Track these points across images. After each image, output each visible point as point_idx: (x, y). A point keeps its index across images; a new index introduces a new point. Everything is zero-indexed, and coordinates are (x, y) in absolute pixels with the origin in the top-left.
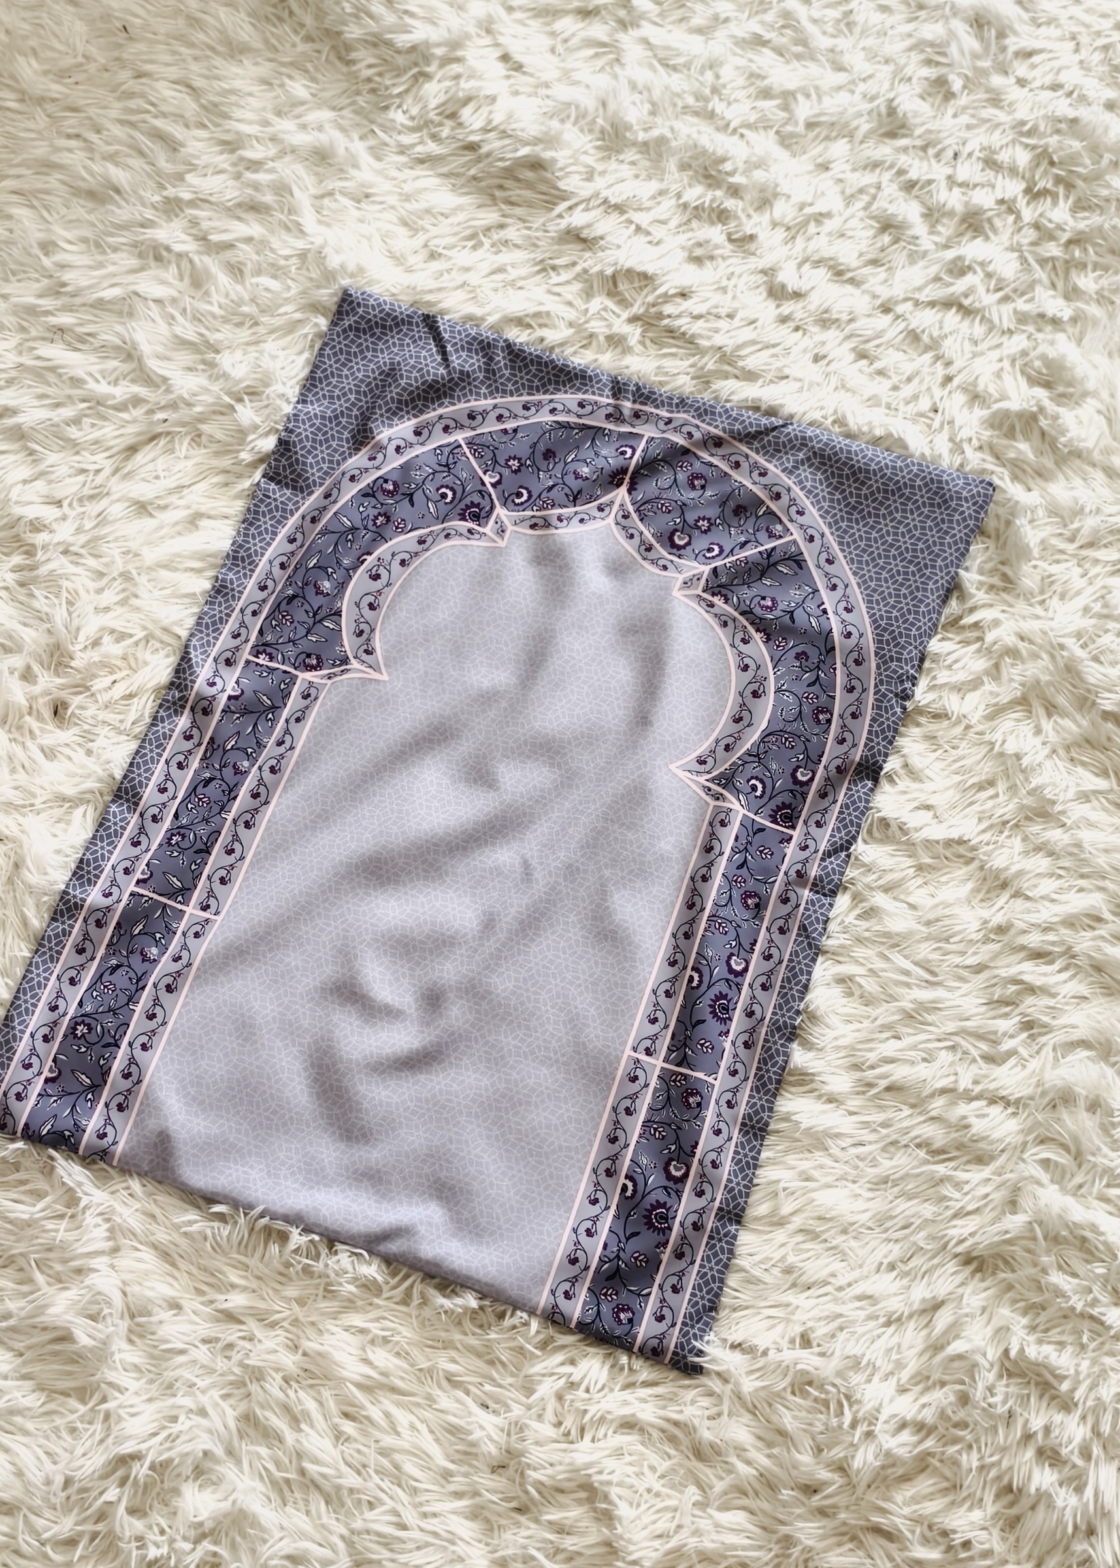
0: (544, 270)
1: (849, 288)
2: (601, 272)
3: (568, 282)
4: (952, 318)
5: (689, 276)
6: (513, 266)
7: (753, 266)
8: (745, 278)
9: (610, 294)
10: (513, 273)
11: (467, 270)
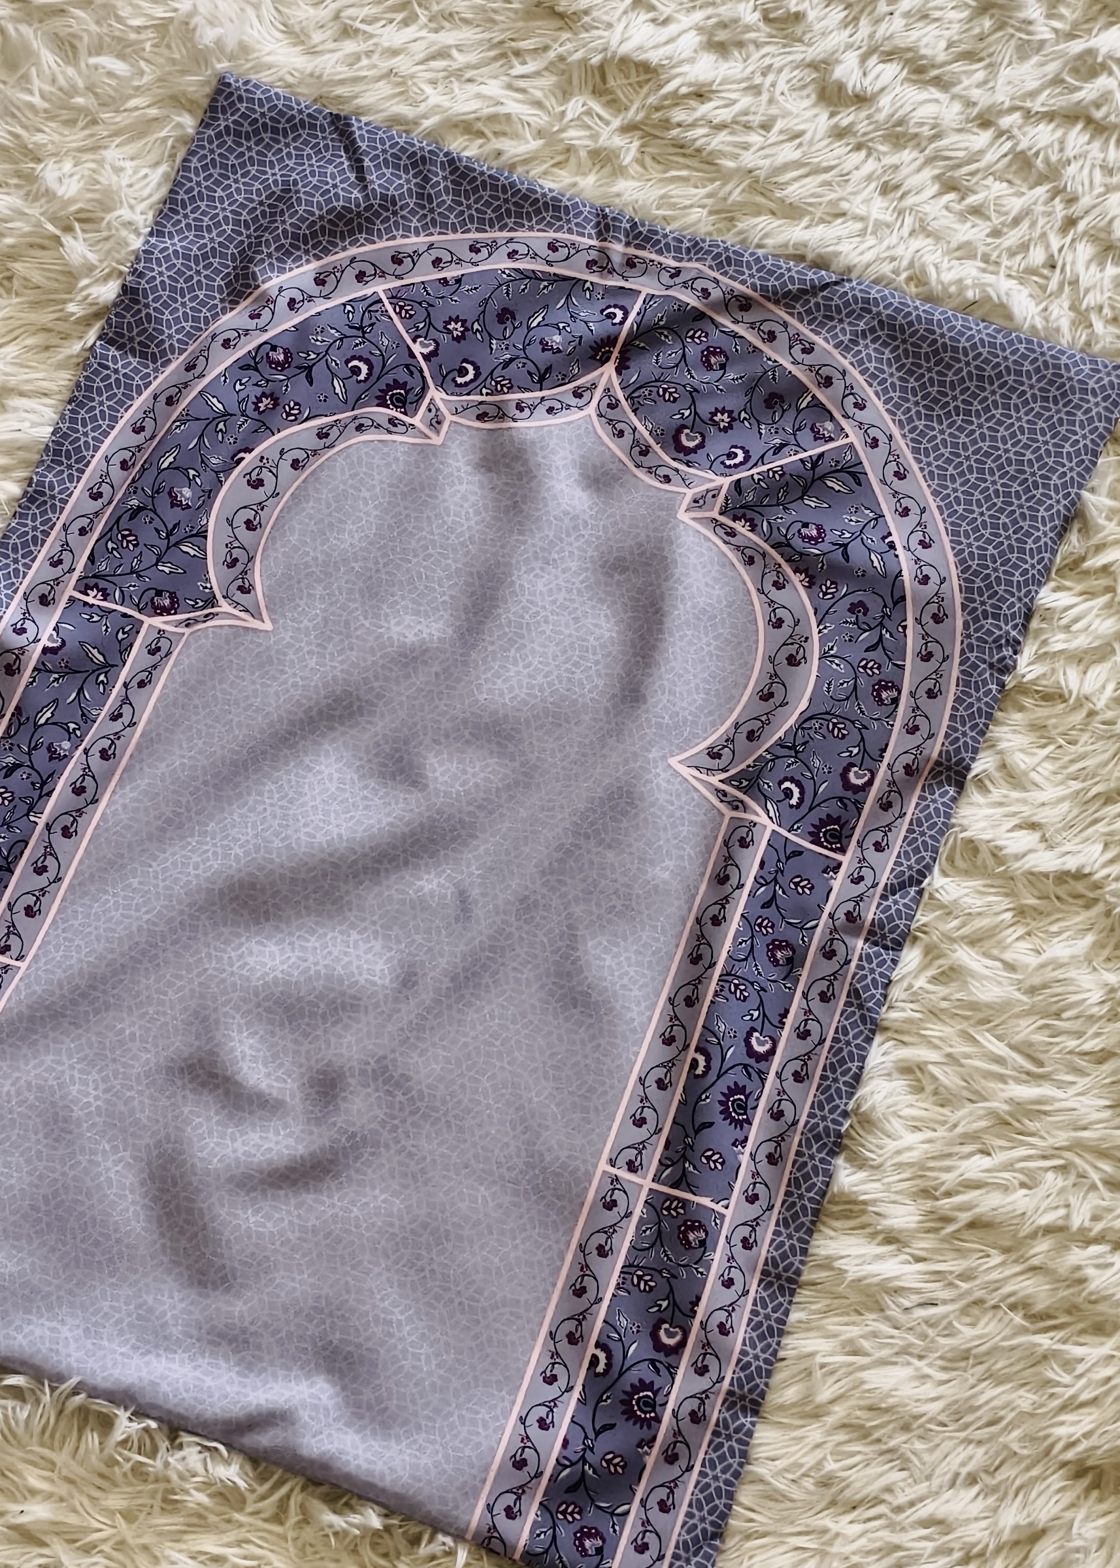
0: (503, 55)
1: (935, 93)
2: (585, 61)
3: (537, 74)
4: (1077, 137)
5: (706, 68)
6: (459, 48)
7: (799, 57)
8: (785, 76)
9: (597, 92)
10: (461, 59)
11: (395, 52)
